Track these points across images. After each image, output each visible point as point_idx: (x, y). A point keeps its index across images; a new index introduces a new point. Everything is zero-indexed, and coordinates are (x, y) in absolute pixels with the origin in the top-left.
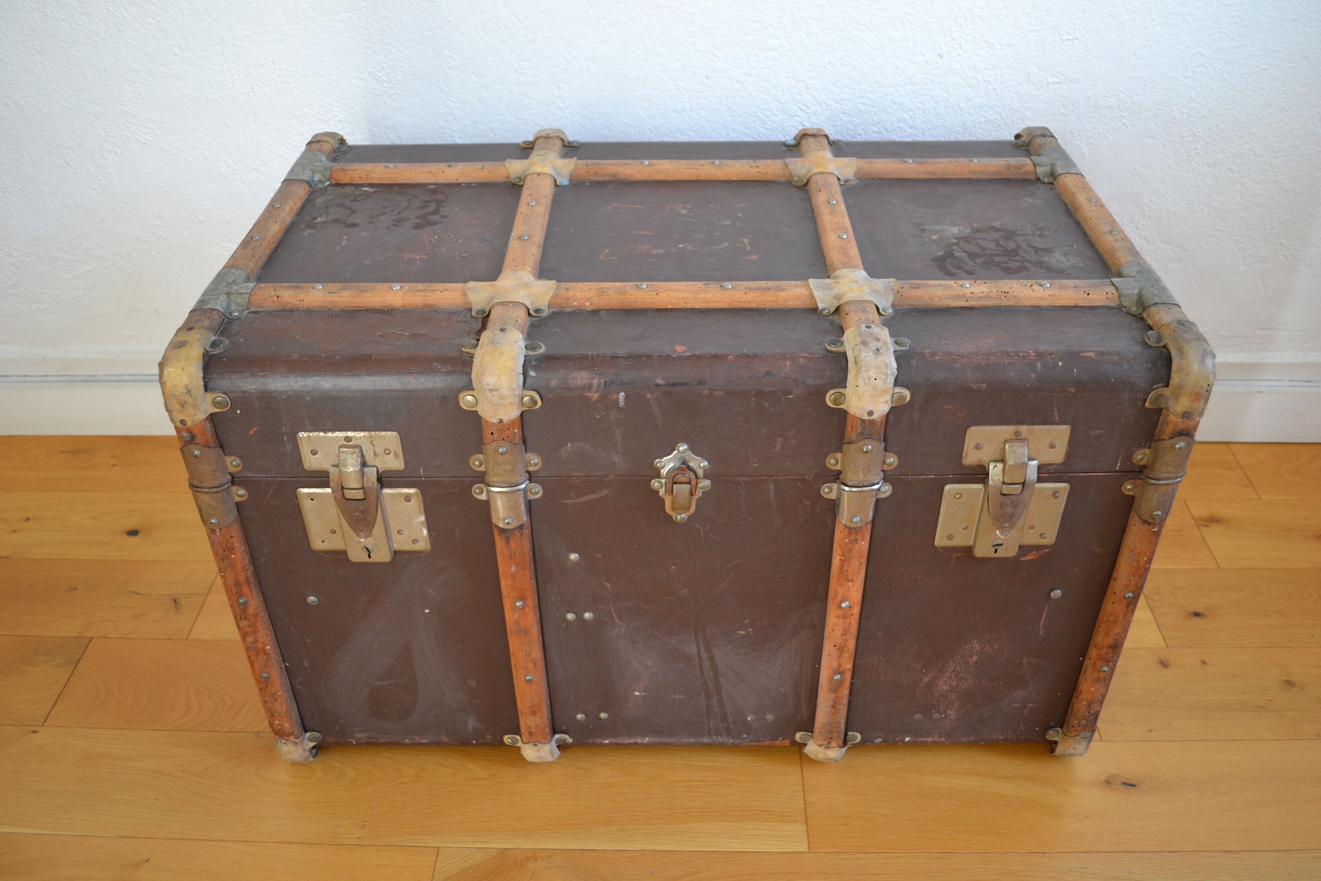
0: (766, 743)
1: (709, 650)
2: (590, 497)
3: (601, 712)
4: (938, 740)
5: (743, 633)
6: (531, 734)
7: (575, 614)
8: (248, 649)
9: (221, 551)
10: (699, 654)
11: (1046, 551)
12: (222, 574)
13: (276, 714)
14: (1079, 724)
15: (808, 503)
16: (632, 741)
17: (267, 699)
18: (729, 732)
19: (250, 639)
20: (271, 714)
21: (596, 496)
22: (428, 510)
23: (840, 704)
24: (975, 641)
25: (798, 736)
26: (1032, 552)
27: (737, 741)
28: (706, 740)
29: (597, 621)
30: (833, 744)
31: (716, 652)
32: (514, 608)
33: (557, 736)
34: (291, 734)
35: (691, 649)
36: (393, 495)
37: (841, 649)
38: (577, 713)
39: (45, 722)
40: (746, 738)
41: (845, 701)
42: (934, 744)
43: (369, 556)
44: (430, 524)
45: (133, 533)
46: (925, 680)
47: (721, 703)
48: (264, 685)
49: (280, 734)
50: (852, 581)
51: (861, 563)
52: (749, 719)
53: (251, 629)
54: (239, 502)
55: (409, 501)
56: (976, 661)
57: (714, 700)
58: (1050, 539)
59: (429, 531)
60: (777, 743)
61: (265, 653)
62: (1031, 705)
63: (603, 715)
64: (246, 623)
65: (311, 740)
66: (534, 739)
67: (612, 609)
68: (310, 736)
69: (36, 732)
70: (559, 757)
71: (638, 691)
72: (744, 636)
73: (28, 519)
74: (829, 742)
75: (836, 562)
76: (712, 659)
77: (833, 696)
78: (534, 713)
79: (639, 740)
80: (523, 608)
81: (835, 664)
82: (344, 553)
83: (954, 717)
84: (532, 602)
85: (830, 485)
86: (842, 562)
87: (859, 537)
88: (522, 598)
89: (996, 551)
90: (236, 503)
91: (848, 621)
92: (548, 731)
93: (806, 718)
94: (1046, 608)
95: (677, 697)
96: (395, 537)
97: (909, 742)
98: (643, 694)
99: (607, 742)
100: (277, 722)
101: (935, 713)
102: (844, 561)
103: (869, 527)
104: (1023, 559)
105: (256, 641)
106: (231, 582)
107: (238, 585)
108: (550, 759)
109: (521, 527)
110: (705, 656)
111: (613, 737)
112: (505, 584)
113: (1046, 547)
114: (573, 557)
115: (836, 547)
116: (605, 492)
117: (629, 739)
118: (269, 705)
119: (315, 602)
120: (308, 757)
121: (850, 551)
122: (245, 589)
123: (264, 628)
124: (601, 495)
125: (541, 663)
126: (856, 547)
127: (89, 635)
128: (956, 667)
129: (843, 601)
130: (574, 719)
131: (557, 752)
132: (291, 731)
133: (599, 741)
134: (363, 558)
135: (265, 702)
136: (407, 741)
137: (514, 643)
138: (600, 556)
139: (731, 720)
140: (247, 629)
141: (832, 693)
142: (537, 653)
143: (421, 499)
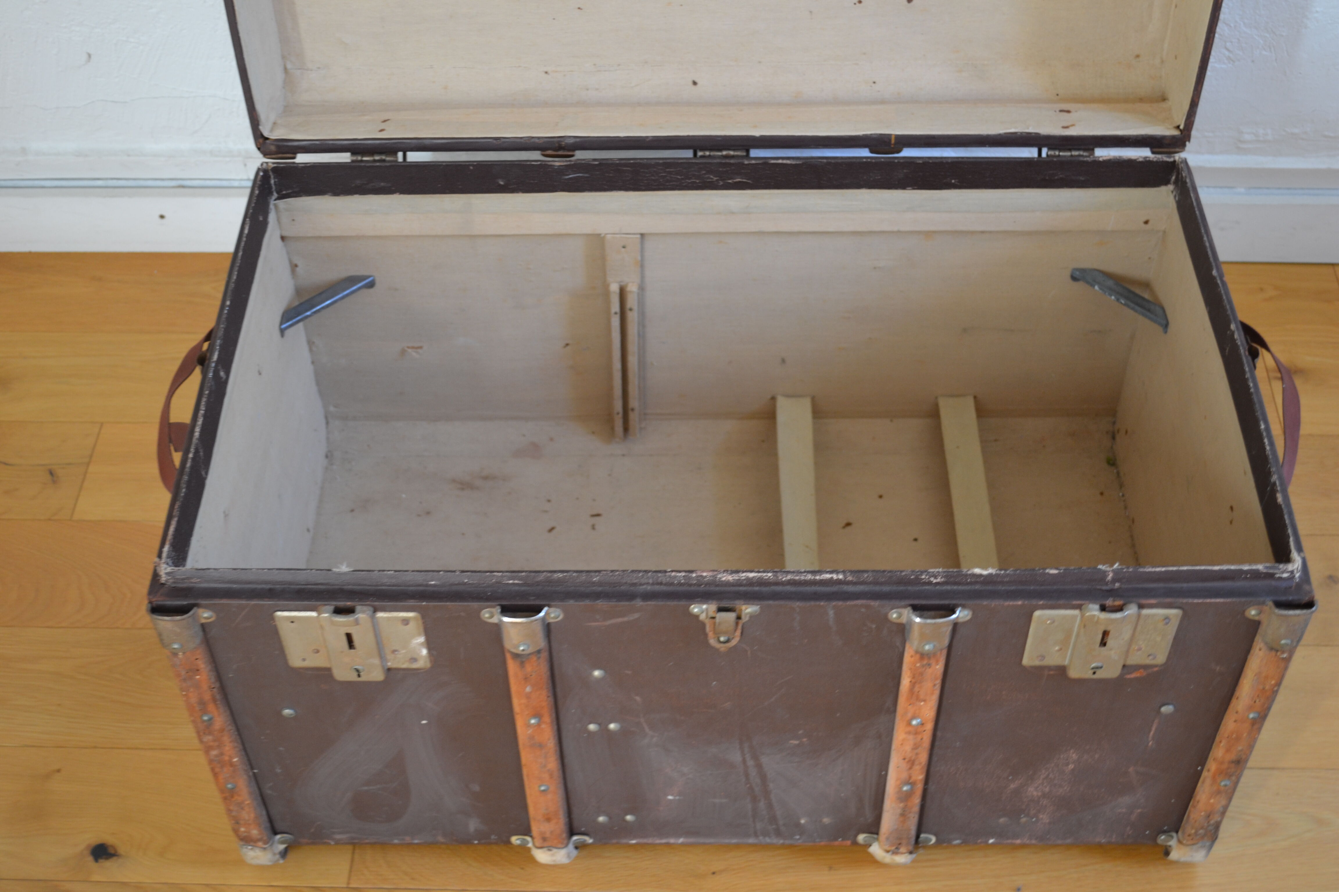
0: (823, 843)
1: (755, 757)
2: (619, 620)
3: (627, 814)
4: (1028, 842)
5: (796, 742)
6: (544, 839)
7: (599, 724)
8: (211, 762)
9: (183, 673)
10: (744, 761)
11: (1156, 669)
12: (184, 693)
13: (242, 822)
14: (1196, 833)
15: (874, 626)
16: (664, 841)
17: (231, 808)
18: (778, 833)
19: (214, 753)
20: (236, 822)
21: (625, 619)
22: (427, 632)
23: (910, 812)
24: (1071, 751)
25: (861, 838)
26: (1139, 670)
27: (788, 842)
28: (751, 841)
29: (624, 733)
30: (903, 849)
31: (764, 760)
32: (529, 726)
33: (575, 838)
34: (259, 840)
35: (735, 757)
36: (388, 619)
37: (911, 763)
38: (599, 816)
40: (799, 839)
41: (916, 809)
42: (1023, 846)
43: (359, 676)
44: (429, 644)
46: (1012, 786)
47: (770, 806)
48: (229, 796)
49: (247, 840)
50: (924, 701)
51: (935, 685)
52: (803, 821)
53: (216, 744)
54: (206, 623)
55: (407, 624)
56: (1073, 770)
57: (762, 804)
58: (1161, 658)
59: (430, 649)
60: (836, 843)
61: (232, 764)
62: (1139, 811)
63: (629, 818)
64: (210, 738)
65: (282, 843)
66: (546, 843)
67: (642, 720)
68: (280, 838)
70: (577, 858)
71: (672, 795)
72: (798, 745)
74: (897, 848)
75: (906, 682)
76: (759, 766)
77: (902, 805)
78: (548, 820)
79: (672, 841)
80: (538, 725)
81: (904, 775)
82: (329, 669)
83: (1047, 821)
84: (548, 718)
85: (900, 610)
86: (913, 684)
87: (933, 662)
88: (537, 715)
89: (1094, 673)
90: (203, 626)
91: (919, 737)
92: (564, 835)
93: (869, 821)
94: (1156, 721)
95: (717, 801)
96: (390, 656)
97: (992, 844)
98: (677, 798)
99: (634, 842)
100: (243, 829)
101: (1024, 817)
102: (915, 683)
103: (945, 652)
104: (1129, 676)
105: (222, 754)
106: (194, 700)
107: (202, 703)
108: (565, 861)
109: (539, 652)
110: (750, 763)
111: (642, 837)
112: (517, 703)
113: (1156, 666)
114: (597, 673)
115: (905, 667)
116: (636, 616)
117: (661, 839)
118: (234, 814)
119: (291, 715)
120: (278, 860)
121: (921, 674)
122: (211, 707)
123: (231, 742)
124: (631, 618)
125: (557, 774)
126: (929, 671)
128: (1048, 775)
129: (914, 718)
130: (595, 821)
131: (575, 853)
132: (259, 837)
133: (624, 841)
134: (353, 677)
135: (229, 811)
136: (396, 841)
137: (526, 757)
138: (629, 672)
139: (781, 822)
140: (212, 744)
141: (901, 801)
142: (553, 764)
143: (420, 622)
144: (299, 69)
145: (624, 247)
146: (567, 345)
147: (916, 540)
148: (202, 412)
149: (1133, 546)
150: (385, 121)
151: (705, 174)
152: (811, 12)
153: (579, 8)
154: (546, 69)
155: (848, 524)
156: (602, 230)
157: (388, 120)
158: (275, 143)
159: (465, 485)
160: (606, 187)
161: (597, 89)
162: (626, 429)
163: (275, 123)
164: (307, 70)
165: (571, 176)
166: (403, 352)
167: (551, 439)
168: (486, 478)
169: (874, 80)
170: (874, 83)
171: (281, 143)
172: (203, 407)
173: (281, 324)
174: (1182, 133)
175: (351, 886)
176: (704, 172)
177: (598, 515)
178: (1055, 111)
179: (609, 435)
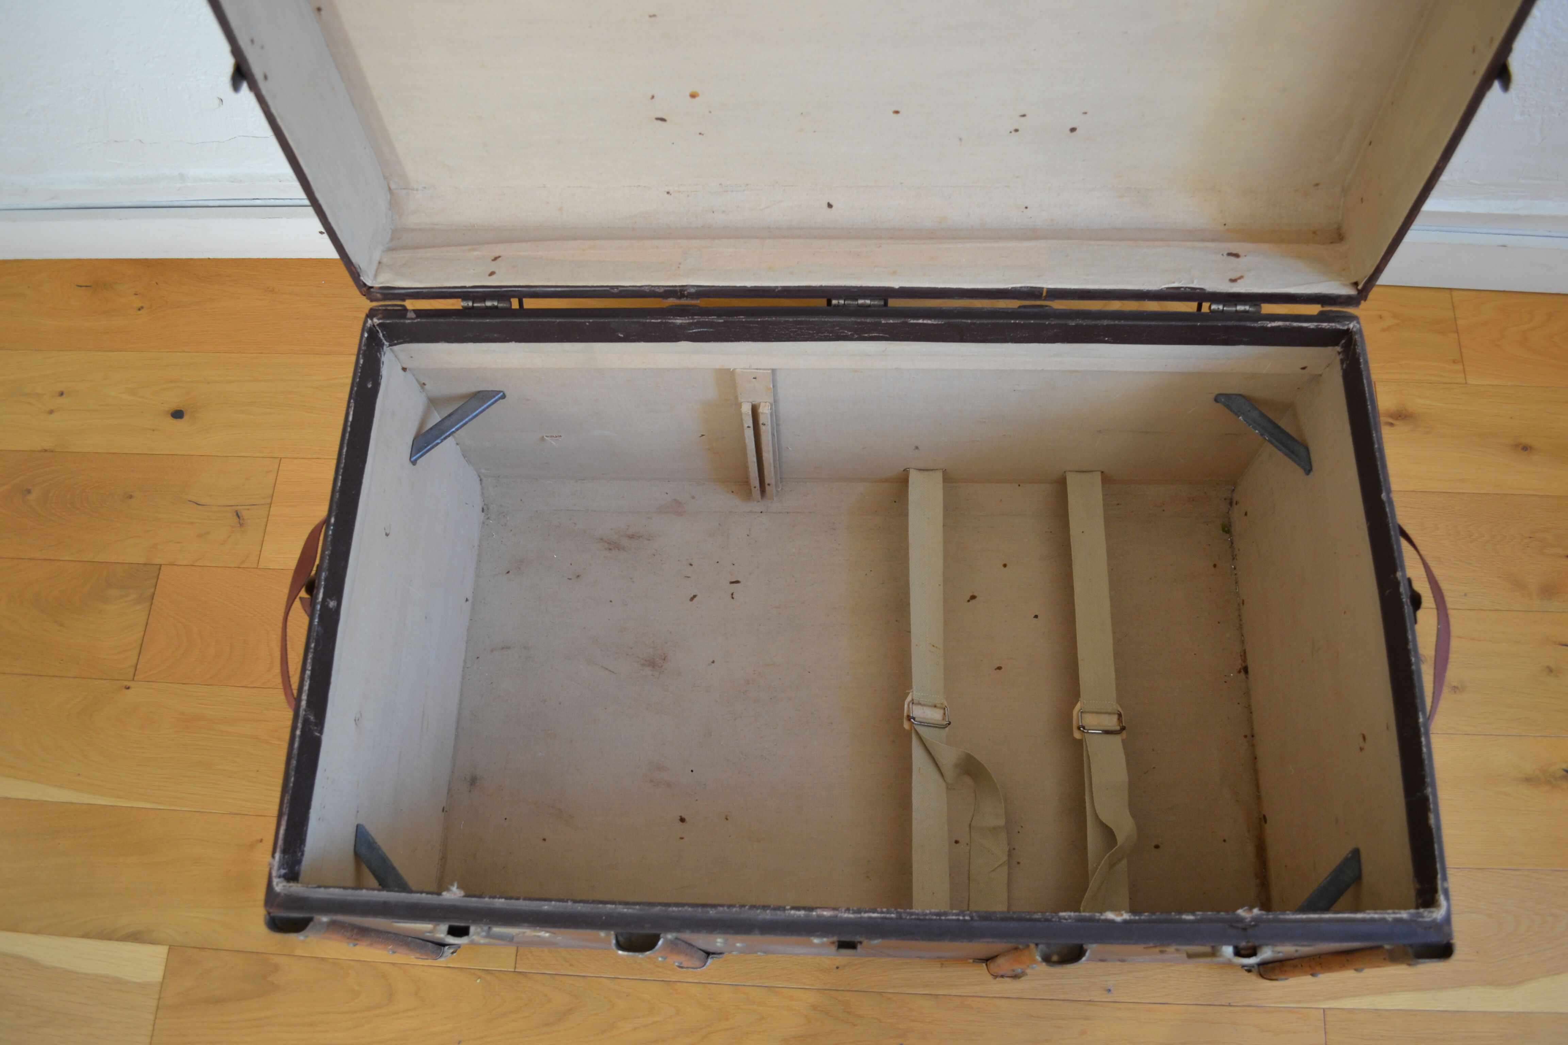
39: (134, 676)
45: (178, 414)
69: (128, 688)
73: (62, 394)
127: (157, 561)
144: (404, 189)
145: (755, 378)
146: (703, 435)
147: (1036, 617)
148: (308, 673)
149: (1241, 627)
150: (495, 259)
151: (839, 330)
152: (960, 139)
153: (700, 134)
154: (667, 190)
155: (973, 597)
156: (732, 367)
157: (499, 257)
158: (381, 291)
159: (613, 545)
160: (733, 339)
161: (724, 212)
162: (763, 491)
163: (380, 263)
164: (413, 189)
165: (694, 331)
166: (542, 439)
167: (693, 497)
168: (631, 537)
169: (1026, 205)
170: (1026, 208)
171: (386, 292)
172: (309, 667)
173: (411, 457)
174: (1358, 293)
175: (516, 970)
176: (837, 328)
177: (737, 582)
178: (1223, 255)
179: (747, 495)
